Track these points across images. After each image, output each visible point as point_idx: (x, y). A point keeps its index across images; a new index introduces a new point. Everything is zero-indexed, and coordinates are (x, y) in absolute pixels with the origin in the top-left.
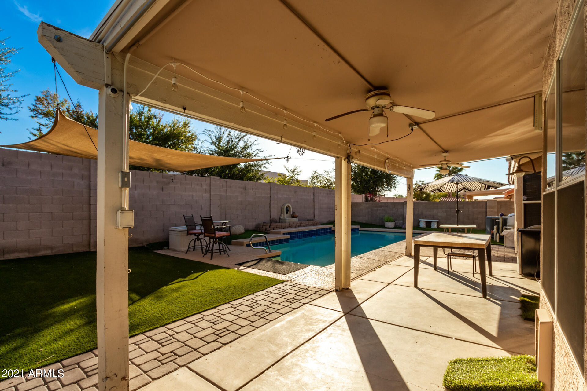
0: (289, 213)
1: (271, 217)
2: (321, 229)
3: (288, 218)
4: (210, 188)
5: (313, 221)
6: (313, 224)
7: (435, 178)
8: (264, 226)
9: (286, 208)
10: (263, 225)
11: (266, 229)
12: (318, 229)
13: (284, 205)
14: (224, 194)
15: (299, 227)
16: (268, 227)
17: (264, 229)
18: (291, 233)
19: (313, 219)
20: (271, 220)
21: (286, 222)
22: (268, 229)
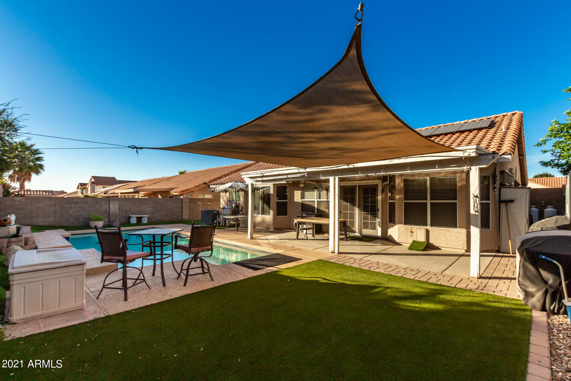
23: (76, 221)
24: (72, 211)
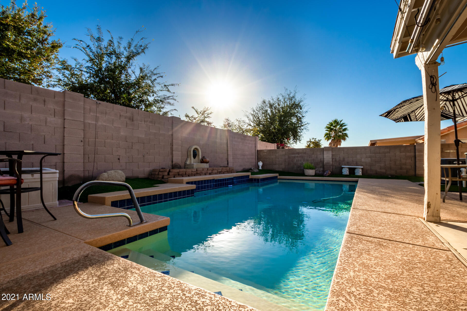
0: (197, 157)
1: (172, 162)
2: (238, 177)
3: (196, 163)
4: (64, 110)
5: (227, 168)
6: (227, 171)
7: (325, 137)
8: (160, 173)
9: (194, 151)
10: (160, 171)
11: (163, 178)
12: (234, 177)
13: (190, 147)
14: (93, 122)
15: (210, 174)
16: (166, 173)
17: (160, 176)
18: (199, 181)
19: (227, 166)
20: (172, 166)
21: (193, 168)
22: (165, 177)
23: (299, 169)
24: (295, 160)
